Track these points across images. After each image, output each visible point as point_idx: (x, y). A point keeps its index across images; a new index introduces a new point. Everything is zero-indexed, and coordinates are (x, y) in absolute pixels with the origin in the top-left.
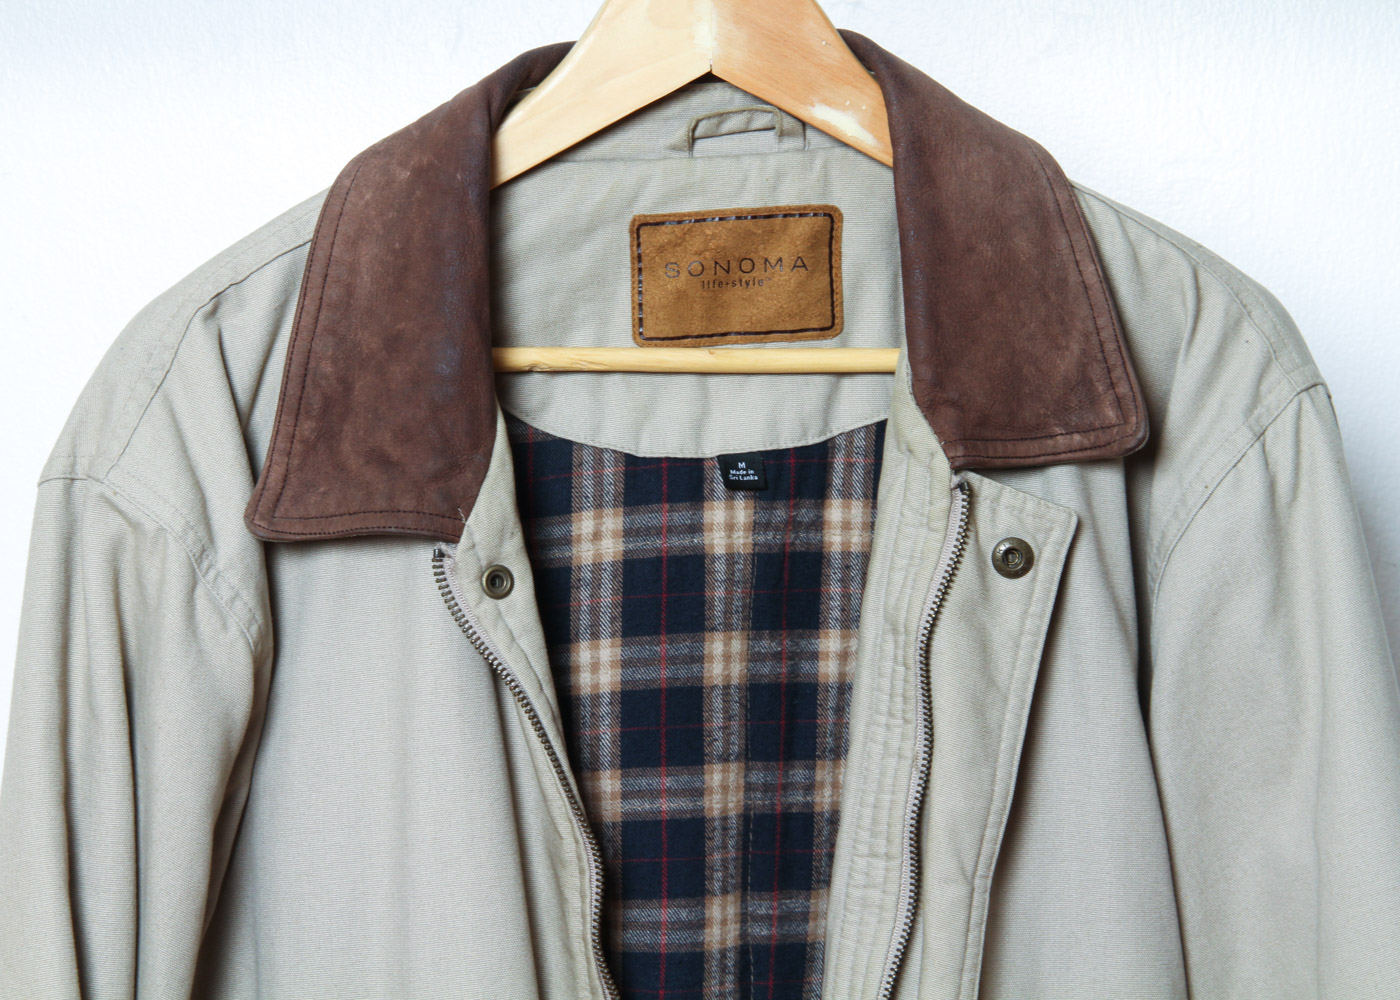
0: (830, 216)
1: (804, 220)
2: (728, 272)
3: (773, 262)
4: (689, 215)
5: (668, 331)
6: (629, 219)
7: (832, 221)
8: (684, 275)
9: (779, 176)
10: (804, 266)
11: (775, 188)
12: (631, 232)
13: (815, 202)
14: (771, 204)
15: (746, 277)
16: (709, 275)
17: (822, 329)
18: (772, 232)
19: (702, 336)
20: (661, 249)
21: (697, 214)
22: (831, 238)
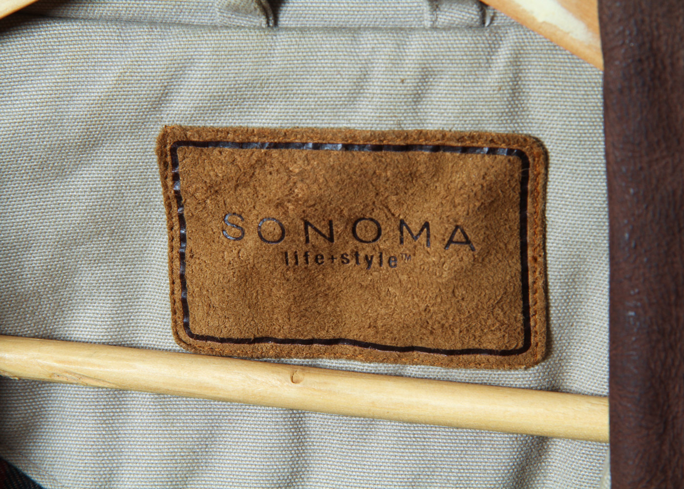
0: (521, 155)
1: (471, 160)
2: (331, 239)
3: (415, 227)
4: (262, 133)
5: (230, 329)
6: (156, 132)
7: (525, 164)
8: (251, 241)
9: (426, 75)
10: (468, 242)
11: (418, 97)
12: (161, 154)
13: (493, 127)
14: (410, 127)
15: (366, 250)
16: (295, 244)
17: (505, 353)
18: (413, 176)
19: (293, 341)
20: (214, 189)
21: (273, 133)
22: (524, 194)
